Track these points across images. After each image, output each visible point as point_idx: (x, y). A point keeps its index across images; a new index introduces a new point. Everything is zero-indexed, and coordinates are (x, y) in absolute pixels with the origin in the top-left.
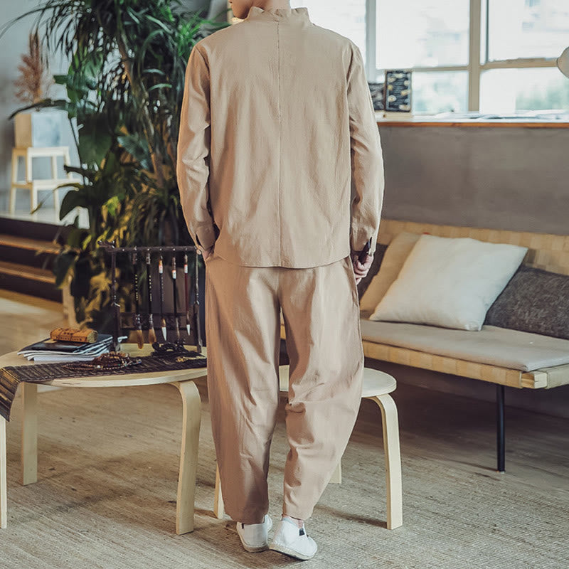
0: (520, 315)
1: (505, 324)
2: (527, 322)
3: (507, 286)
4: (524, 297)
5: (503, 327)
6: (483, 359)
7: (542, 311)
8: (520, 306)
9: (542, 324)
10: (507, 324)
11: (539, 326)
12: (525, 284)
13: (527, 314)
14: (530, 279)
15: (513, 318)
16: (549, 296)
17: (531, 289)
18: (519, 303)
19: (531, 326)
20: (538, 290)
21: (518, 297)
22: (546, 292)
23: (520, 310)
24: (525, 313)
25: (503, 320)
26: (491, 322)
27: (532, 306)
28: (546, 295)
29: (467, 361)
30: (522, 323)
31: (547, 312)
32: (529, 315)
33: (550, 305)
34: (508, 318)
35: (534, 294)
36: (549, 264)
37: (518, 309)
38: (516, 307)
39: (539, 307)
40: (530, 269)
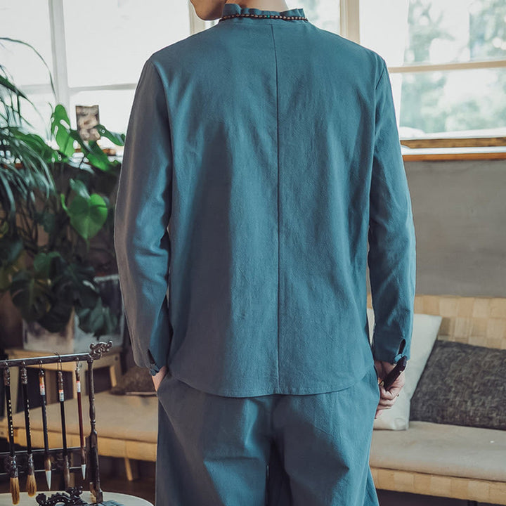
0: (460, 405)
1: (439, 418)
2: (471, 414)
3: (426, 367)
4: (459, 381)
5: (435, 421)
6: (454, 471)
7: (490, 397)
8: (456, 393)
9: (494, 415)
10: (443, 417)
11: (491, 419)
12: (453, 363)
13: (469, 403)
14: (458, 357)
15: (451, 409)
16: (493, 378)
17: (464, 370)
18: (453, 389)
19: (478, 419)
20: (474, 371)
21: (449, 381)
22: (486, 373)
23: (458, 399)
24: (466, 402)
25: (435, 413)
26: (418, 416)
27: (473, 392)
28: (488, 378)
29: (430, 474)
30: (464, 415)
31: (497, 399)
32: (473, 404)
33: (499, 391)
34: (443, 410)
35: (471, 376)
36: (472, 335)
37: (455, 397)
38: (451, 396)
39: (483, 394)
40: (449, 344)
